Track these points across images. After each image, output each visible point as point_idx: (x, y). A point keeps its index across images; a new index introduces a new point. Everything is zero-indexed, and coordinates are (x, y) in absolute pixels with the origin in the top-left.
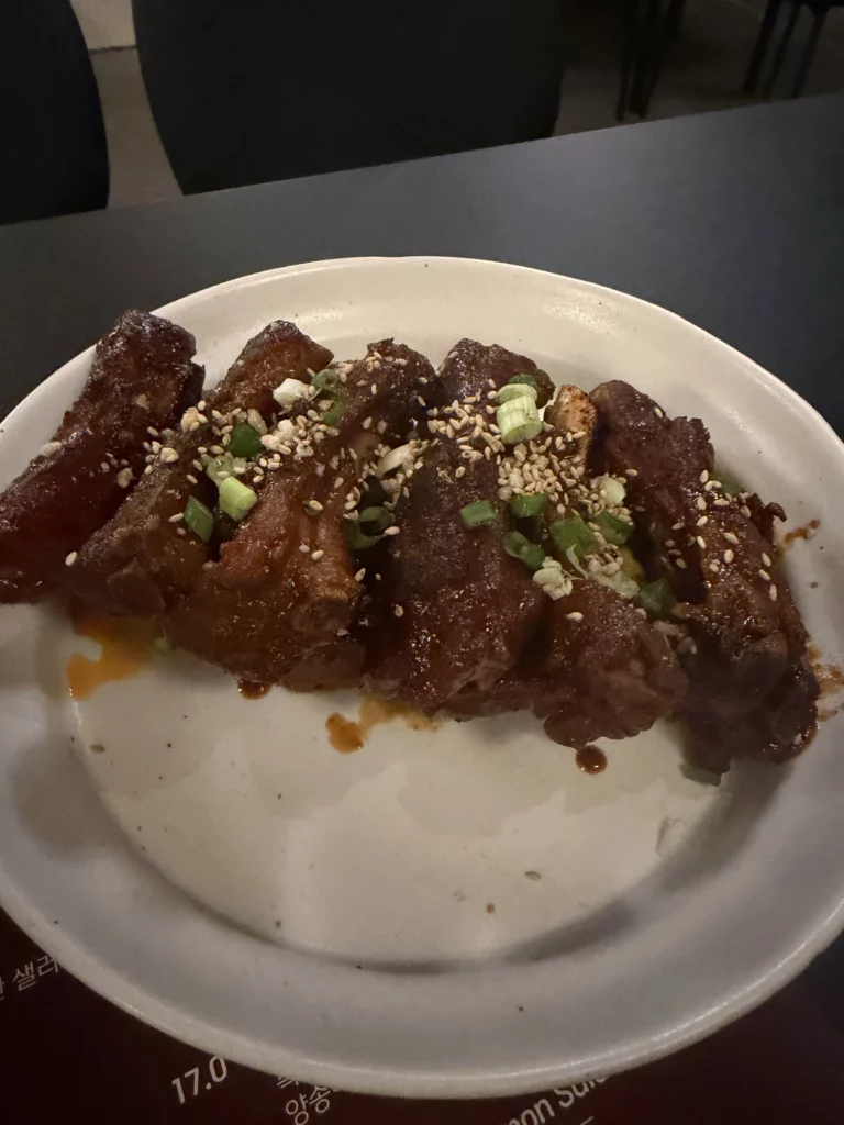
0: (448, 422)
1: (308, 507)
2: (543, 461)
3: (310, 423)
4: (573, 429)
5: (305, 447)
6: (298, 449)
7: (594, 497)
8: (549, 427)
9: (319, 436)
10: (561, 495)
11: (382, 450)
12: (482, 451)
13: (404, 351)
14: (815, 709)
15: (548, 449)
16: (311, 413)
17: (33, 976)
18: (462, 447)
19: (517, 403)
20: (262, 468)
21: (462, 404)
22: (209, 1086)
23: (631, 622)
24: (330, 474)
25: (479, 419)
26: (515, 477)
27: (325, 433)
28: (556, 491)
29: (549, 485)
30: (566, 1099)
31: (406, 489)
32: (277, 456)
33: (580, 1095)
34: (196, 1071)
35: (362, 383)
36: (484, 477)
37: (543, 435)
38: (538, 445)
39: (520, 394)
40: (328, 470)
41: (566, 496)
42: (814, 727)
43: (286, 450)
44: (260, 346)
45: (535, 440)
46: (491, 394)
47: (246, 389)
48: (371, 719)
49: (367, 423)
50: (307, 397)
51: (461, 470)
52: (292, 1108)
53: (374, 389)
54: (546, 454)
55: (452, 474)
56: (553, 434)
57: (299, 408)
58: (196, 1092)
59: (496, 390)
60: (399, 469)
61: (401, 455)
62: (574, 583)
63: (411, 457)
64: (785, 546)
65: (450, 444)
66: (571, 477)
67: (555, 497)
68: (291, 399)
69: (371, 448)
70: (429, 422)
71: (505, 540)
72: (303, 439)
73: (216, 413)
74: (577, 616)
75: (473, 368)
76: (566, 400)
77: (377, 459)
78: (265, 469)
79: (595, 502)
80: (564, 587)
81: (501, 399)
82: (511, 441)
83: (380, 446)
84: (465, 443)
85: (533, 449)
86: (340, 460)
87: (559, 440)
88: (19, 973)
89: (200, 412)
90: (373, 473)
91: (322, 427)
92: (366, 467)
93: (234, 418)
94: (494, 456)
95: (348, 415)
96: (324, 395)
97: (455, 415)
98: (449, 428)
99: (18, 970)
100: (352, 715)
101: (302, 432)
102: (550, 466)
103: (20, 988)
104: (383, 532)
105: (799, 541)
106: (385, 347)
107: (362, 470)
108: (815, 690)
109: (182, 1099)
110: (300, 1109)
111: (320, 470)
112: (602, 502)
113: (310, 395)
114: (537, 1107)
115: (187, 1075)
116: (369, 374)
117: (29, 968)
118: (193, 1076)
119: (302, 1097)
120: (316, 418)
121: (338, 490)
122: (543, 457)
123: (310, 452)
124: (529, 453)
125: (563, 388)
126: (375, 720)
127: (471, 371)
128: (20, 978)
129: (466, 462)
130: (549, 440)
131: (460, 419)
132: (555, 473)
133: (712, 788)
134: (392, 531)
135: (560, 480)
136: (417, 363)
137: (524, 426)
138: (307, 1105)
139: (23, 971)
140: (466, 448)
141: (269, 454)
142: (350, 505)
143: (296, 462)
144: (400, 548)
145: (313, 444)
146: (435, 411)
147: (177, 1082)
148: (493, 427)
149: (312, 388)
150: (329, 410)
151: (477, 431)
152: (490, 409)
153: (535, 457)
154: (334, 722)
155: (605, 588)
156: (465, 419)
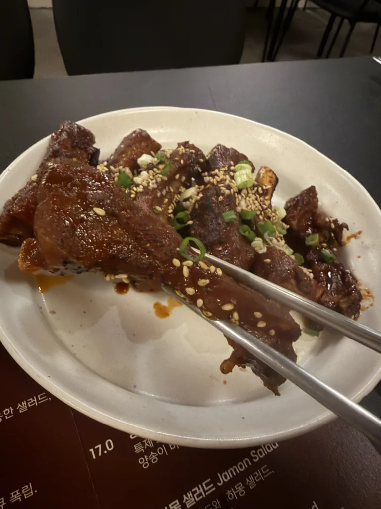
0: (214, 178)
1: (155, 209)
2: (253, 197)
3: (155, 174)
4: (266, 185)
5: (153, 184)
6: (151, 184)
7: (273, 214)
8: (256, 183)
9: (159, 180)
10: (261, 211)
11: (182, 189)
12: (230, 190)
13: (193, 147)
14: (360, 305)
15: (256, 192)
16: (155, 169)
17: (26, 407)
18: (222, 188)
19: (243, 171)
20: (135, 191)
21: (219, 171)
22: (105, 452)
23: (291, 264)
24: (163, 197)
25: (228, 177)
26: (243, 203)
27: (161, 178)
28: (259, 210)
29: (256, 207)
30: (256, 458)
31: (197, 205)
32: (141, 187)
33: (261, 457)
34: (100, 446)
35: (177, 158)
36: (230, 202)
37: (254, 186)
38: (252, 190)
39: (244, 168)
40: (162, 195)
41: (263, 213)
42: (359, 313)
43: (145, 184)
44: (131, 139)
45: (250, 188)
46: (232, 168)
47: (125, 158)
48: (172, 305)
49: (177, 177)
50: (154, 163)
51: (221, 198)
52: (142, 461)
53: (182, 161)
54: (255, 194)
55: (217, 199)
56: (257, 186)
57: (150, 167)
58: (100, 454)
59: (234, 166)
60: (191, 197)
61: (192, 192)
62: (268, 248)
63: (196, 193)
64: (346, 241)
65: (216, 187)
66: (265, 204)
67: (259, 212)
68: (146, 163)
69: (178, 188)
70: (205, 178)
71: (240, 228)
72: (152, 180)
73: (112, 167)
74: (268, 261)
75: (223, 157)
76: (263, 172)
77: (180, 193)
78: (136, 192)
79: (273, 216)
80: (263, 249)
81: (236, 170)
82: (240, 188)
83: (182, 187)
84: (223, 187)
85: (250, 192)
86: (166, 192)
87: (260, 189)
88: (19, 405)
89: (105, 166)
90: (178, 199)
91: (160, 176)
92: (176, 196)
93: (119, 170)
94: (234, 193)
95: (170, 172)
96: (160, 163)
97: (216, 175)
98: (215, 180)
99: (19, 404)
100: (165, 303)
101: (151, 177)
102: (257, 199)
103: (20, 412)
104: (186, 223)
105: (353, 239)
106: (185, 144)
107: (174, 197)
108: (360, 298)
109: (94, 457)
110: (145, 461)
111: (159, 194)
112: (277, 217)
113: (155, 162)
114: (244, 461)
115: (96, 447)
116: (180, 155)
117: (24, 403)
118: (98, 448)
119: (146, 457)
120: (158, 172)
121: (165, 204)
122: (254, 196)
123: (155, 186)
124: (248, 193)
125: (262, 167)
126: (174, 305)
127: (222, 158)
128: (20, 407)
129: (223, 195)
130: (256, 189)
131: (219, 177)
132: (259, 203)
133: (316, 337)
134: (190, 222)
135: (261, 205)
136: (199, 153)
137: (246, 182)
138: (148, 460)
139: (21, 404)
140: (224, 189)
141: (137, 186)
142: (170, 211)
143: (150, 190)
144: (194, 229)
145: (157, 183)
146: (206, 174)
147: (92, 450)
148: (233, 181)
149: (156, 159)
150: (163, 169)
151: (227, 182)
152: (232, 174)
153: (250, 195)
154: (157, 306)
155: (280, 250)
156: (222, 177)
